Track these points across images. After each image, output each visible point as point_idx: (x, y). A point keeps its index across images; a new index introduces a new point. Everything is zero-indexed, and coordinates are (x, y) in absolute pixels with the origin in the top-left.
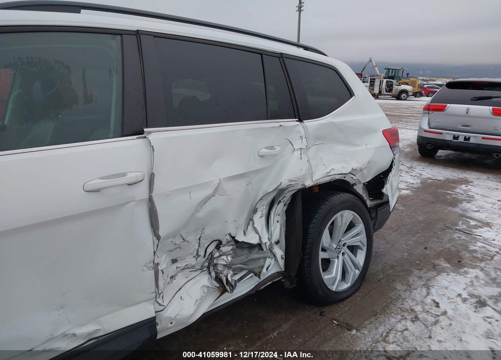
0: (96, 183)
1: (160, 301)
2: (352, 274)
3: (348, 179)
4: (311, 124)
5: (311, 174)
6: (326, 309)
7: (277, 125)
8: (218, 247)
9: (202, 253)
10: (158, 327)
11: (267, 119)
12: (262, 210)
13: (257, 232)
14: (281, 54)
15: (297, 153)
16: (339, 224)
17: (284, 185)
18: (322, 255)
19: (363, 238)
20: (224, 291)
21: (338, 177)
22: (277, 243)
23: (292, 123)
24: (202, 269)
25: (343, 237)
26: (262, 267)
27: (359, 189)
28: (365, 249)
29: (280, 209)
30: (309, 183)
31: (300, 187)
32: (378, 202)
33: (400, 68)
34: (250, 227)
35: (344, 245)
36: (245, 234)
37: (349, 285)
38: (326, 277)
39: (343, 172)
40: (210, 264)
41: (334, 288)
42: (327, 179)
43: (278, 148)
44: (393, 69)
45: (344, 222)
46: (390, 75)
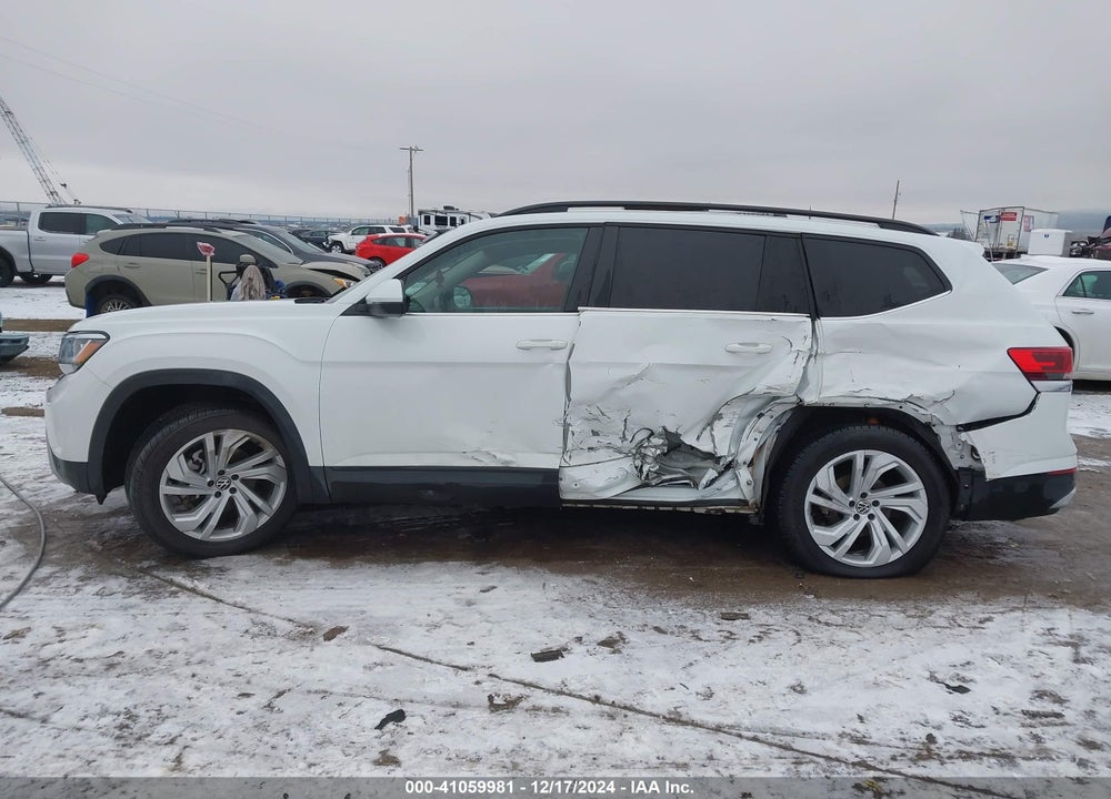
0: (528, 344)
1: (567, 458)
7: (766, 318)
8: (649, 437)
9: (628, 437)
10: (562, 483)
11: (753, 311)
13: (713, 441)
14: (802, 233)
19: (920, 504)
20: (646, 484)
22: (749, 464)
24: (626, 453)
25: (873, 491)
28: (922, 523)
29: (760, 424)
35: (875, 503)
36: (698, 438)
39: (890, 397)
40: (639, 453)
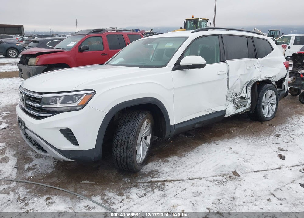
1: (227, 106)
2: (271, 112)
3: (271, 79)
4: (260, 59)
5: (260, 76)
6: (263, 122)
7: (251, 60)
8: (236, 96)
9: (232, 97)
11: (248, 58)
12: (245, 88)
13: (244, 94)
14: (252, 37)
15: (257, 69)
16: (268, 94)
17: (253, 79)
18: (263, 104)
19: (275, 100)
20: (237, 109)
21: (268, 78)
22: (249, 99)
23: (255, 59)
24: (232, 101)
25: (269, 99)
26: (247, 104)
27: (274, 83)
28: (276, 104)
29: (250, 88)
30: (260, 80)
31: (257, 80)
32: (280, 89)
33: (278, 30)
34: (242, 92)
35: (269, 102)
37: (270, 116)
38: (263, 111)
39: (270, 77)
40: (234, 100)
41: (266, 116)
42: (265, 79)
43: (251, 67)
44: (273, 31)
45: (270, 93)
46: (271, 34)
